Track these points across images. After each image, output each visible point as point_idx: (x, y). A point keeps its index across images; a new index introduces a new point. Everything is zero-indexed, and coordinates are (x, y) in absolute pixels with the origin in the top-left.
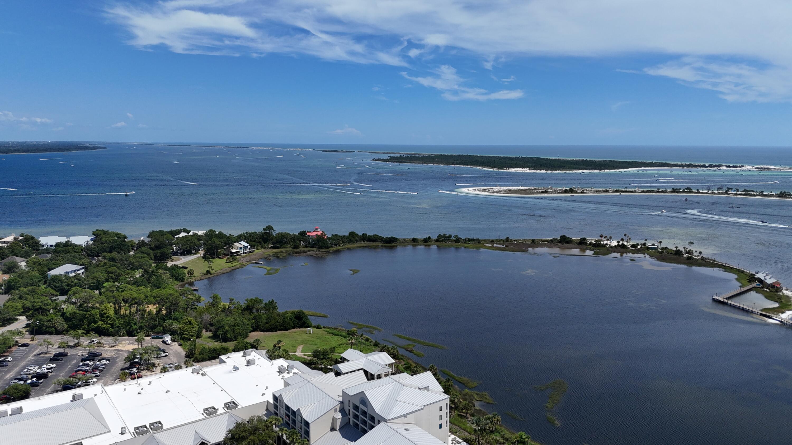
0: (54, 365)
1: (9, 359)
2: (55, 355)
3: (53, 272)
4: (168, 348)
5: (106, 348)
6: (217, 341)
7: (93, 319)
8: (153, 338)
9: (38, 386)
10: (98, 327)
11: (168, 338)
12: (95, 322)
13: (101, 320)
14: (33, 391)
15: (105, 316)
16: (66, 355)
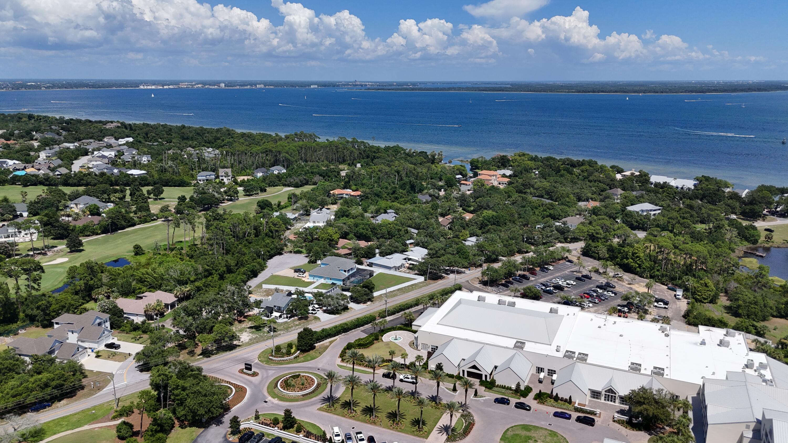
0: (575, 283)
1: (551, 268)
2: (583, 276)
3: (630, 208)
4: (675, 302)
5: (624, 284)
6: (728, 313)
7: (627, 255)
8: (668, 289)
9: (552, 294)
10: (628, 264)
11: (680, 293)
12: (627, 259)
13: (632, 258)
14: (545, 296)
15: (635, 255)
16: (590, 278)
